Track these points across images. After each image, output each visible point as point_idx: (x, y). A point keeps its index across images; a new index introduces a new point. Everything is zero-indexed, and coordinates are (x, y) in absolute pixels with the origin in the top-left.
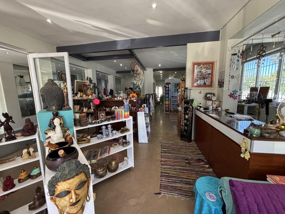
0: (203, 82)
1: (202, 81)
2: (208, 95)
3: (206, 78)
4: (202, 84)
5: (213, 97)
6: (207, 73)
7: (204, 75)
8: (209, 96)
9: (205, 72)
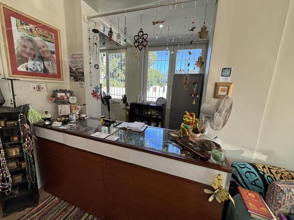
0: (42, 66)
1: (38, 62)
2: (59, 95)
3: (48, 59)
4: (40, 70)
5: (71, 97)
6: (46, 48)
7: (41, 50)
8: (62, 96)
9: (43, 44)
